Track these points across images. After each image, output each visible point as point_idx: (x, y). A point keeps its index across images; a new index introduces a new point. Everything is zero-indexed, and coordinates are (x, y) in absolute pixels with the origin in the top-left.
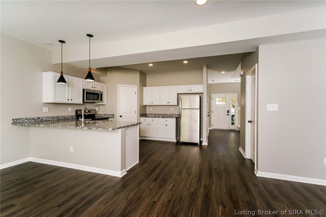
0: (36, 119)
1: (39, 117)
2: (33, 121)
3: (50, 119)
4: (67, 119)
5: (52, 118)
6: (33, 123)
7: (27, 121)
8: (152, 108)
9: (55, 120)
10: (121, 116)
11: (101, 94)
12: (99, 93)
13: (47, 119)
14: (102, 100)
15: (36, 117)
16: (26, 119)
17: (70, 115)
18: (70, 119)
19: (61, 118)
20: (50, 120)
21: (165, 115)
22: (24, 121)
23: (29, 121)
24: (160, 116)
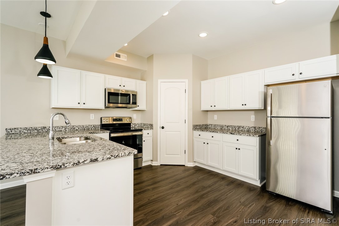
0: (40, 129)
1: (44, 126)
2: (36, 131)
3: (61, 129)
4: (87, 129)
5: (64, 128)
6: (36, 134)
7: (26, 131)
8: (216, 116)
9: (68, 130)
10: (163, 128)
11: (133, 95)
12: (129, 93)
13: (56, 129)
14: (136, 104)
15: (40, 126)
16: (24, 129)
17: (91, 124)
18: (92, 129)
19: (77, 128)
20: (61, 131)
21: (239, 127)
22: (21, 132)
23: (29, 131)
24: (231, 129)
